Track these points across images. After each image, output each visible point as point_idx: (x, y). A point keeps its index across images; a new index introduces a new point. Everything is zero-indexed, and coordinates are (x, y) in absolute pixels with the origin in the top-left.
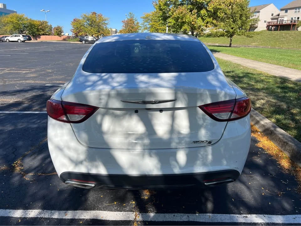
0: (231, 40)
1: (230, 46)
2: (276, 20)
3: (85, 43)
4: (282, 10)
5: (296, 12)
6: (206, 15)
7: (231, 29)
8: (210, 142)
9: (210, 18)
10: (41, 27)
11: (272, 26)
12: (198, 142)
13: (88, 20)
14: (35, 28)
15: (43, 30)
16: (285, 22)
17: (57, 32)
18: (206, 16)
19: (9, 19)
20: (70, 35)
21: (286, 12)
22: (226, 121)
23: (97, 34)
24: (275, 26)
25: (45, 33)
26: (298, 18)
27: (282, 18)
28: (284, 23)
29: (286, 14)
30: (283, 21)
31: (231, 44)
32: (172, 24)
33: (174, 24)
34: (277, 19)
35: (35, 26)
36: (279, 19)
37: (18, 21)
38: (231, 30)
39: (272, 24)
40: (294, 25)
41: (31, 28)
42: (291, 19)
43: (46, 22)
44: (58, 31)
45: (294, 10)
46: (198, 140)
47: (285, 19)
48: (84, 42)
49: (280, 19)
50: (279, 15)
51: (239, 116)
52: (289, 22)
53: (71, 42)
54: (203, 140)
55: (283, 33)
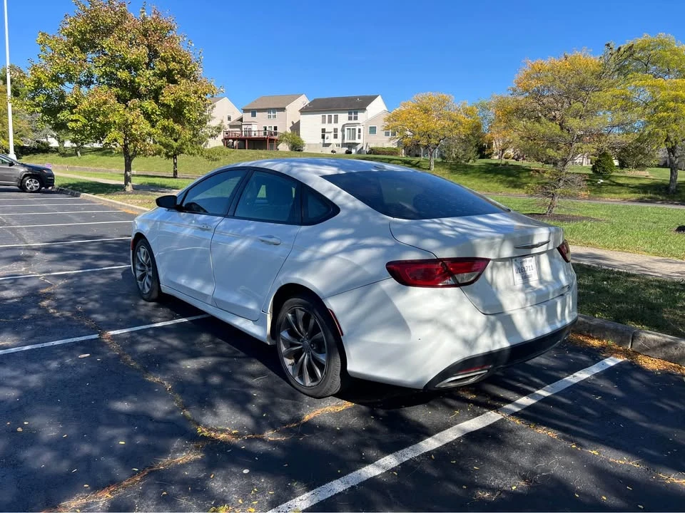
0: (175, 164)
1: (175, 177)
2: (239, 130)
4: (245, 111)
5: (269, 117)
6: (158, 113)
7: (173, 142)
9: (168, 119)
11: (234, 139)
16: (255, 135)
18: (157, 115)
21: (254, 115)
24: (238, 139)
26: (276, 128)
27: (249, 127)
28: (253, 135)
29: (254, 119)
30: (250, 131)
31: (175, 172)
32: (79, 124)
33: (85, 126)
34: (240, 127)
36: (243, 127)
38: (175, 145)
39: (234, 137)
40: (272, 140)
42: (263, 129)
45: (266, 114)
47: (254, 128)
49: (245, 127)
50: (241, 120)
52: (262, 135)
55: (262, 154)
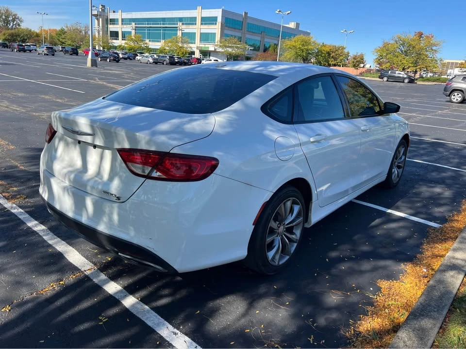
3: (387, 81)
8: (119, 198)
10: (333, 54)
12: (108, 193)
13: (403, 45)
14: (321, 56)
15: (335, 59)
17: (353, 62)
19: (293, 43)
20: (372, 68)
22: (145, 178)
23: (415, 68)
25: (338, 63)
35: (322, 53)
37: (303, 45)
41: (317, 56)
43: (343, 48)
44: (356, 61)
46: (108, 192)
48: (385, 79)
51: (165, 177)
53: (366, 78)
54: (112, 193)
